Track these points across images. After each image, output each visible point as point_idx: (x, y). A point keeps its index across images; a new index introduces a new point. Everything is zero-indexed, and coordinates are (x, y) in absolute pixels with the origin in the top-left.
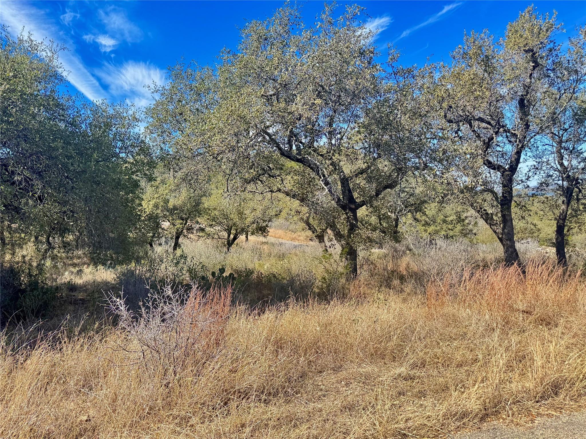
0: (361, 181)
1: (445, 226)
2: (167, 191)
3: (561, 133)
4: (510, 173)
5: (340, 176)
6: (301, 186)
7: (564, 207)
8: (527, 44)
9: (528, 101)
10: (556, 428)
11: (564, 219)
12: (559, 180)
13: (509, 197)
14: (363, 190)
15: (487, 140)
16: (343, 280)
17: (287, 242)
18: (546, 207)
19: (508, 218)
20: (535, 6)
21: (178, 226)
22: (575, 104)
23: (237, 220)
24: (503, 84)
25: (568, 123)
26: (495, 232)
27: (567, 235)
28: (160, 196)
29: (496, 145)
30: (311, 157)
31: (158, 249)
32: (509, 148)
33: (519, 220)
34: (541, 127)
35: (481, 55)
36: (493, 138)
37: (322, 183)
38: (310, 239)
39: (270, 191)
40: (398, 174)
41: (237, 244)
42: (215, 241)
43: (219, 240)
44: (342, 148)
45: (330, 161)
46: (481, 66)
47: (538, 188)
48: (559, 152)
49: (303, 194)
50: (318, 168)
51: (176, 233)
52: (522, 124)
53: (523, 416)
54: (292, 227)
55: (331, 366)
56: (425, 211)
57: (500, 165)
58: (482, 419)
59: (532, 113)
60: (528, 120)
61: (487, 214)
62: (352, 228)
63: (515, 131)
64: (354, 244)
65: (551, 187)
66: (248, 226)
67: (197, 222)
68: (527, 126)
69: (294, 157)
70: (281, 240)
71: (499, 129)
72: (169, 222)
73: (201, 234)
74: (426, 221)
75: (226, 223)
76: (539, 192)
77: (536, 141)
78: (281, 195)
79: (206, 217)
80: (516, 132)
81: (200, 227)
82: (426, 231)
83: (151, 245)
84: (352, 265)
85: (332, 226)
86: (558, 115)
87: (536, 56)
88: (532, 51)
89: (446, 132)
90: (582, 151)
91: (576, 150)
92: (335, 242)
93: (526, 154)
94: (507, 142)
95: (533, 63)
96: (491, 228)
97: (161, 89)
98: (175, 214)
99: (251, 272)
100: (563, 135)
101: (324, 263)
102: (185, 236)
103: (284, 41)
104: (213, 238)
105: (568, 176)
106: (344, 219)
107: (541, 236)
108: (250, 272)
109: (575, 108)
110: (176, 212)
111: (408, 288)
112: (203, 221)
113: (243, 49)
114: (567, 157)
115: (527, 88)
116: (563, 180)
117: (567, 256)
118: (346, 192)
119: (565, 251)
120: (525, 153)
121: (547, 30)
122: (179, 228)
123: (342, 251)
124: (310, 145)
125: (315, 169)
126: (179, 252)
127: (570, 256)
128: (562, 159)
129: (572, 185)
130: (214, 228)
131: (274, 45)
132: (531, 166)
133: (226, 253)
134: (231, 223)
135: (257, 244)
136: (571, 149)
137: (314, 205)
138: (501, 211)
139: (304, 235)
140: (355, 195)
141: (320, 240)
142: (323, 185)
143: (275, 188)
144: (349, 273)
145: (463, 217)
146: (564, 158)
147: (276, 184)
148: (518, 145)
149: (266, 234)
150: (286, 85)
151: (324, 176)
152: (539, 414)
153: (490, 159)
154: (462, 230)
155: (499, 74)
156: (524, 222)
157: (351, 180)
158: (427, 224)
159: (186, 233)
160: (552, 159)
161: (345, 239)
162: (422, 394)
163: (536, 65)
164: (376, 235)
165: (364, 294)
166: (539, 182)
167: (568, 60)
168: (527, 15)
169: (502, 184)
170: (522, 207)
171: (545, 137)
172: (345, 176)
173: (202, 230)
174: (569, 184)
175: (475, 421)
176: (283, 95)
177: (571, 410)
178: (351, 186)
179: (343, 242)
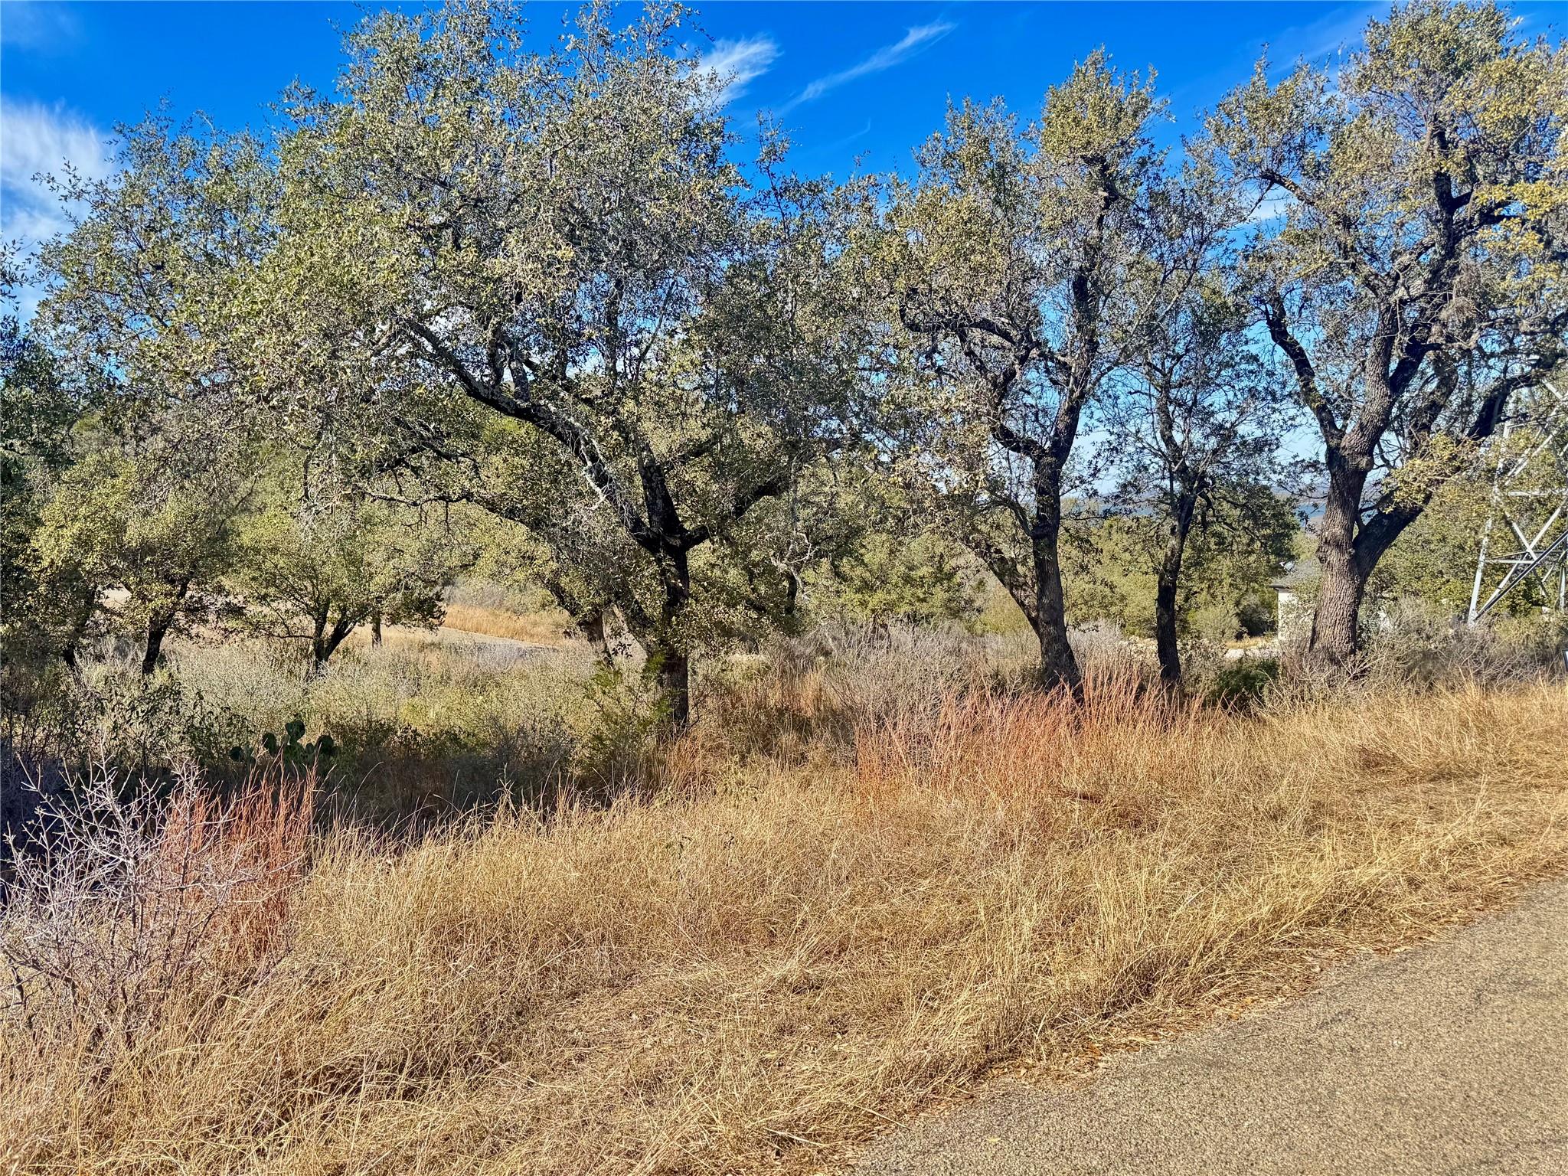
0: (696, 475)
1: (908, 592)
2: (117, 497)
3: (1168, 364)
4: (1054, 459)
5: (640, 462)
6: (532, 485)
7: (1174, 542)
8: (1089, 143)
9: (1094, 284)
10: (1144, 1076)
11: (1175, 572)
12: (1163, 478)
13: (1052, 520)
14: (704, 499)
15: (1001, 379)
16: (651, 741)
17: (499, 641)
18: (1135, 543)
19: (1050, 569)
20: (1108, 51)
21: (159, 602)
22: (1197, 295)
23: (345, 581)
24: (1036, 240)
25: (1182, 342)
26: (1021, 604)
27: (1185, 610)
28: (95, 513)
29: (1022, 389)
30: (556, 406)
31: (93, 673)
32: (1053, 400)
33: (1076, 574)
34: (1124, 350)
35: (987, 163)
36: (1014, 374)
37: (588, 477)
38: (566, 632)
39: (441, 498)
40: (791, 458)
41: (347, 651)
42: (278, 644)
43: (288, 640)
44: (644, 384)
45: (611, 419)
46: (987, 189)
47: (1117, 497)
48: (1163, 410)
49: (537, 507)
50: (576, 435)
51: (151, 621)
52: (1081, 340)
53: (1073, 1053)
54: (513, 598)
55: (605, 976)
56: (862, 555)
57: (1032, 441)
58: (978, 1074)
59: (1105, 314)
60: (1093, 331)
61: (1003, 559)
62: (675, 599)
63: (1064, 356)
64: (679, 642)
65: (1146, 495)
66: (379, 599)
67: (220, 590)
68: (1093, 346)
69: (508, 404)
70: (479, 638)
71: (1028, 351)
72: (129, 589)
73: (232, 624)
74: (864, 581)
75: (310, 589)
76: (1121, 506)
77: (1112, 383)
78: (475, 511)
79: (247, 573)
80: (1067, 359)
81: (228, 604)
82: (863, 604)
83: (70, 659)
84: (674, 697)
85: (621, 594)
86: (1161, 321)
87: (1110, 175)
88: (1103, 160)
89: (907, 354)
90: (1212, 408)
91: (1200, 407)
92: (628, 638)
93: (1092, 413)
94: (1047, 383)
95: (1105, 191)
96: (1012, 594)
97: (91, 188)
98: (147, 564)
99: (387, 730)
100: (1171, 369)
101: (599, 695)
102: (180, 631)
103: (474, 80)
104: (270, 635)
105: (1184, 469)
106: (653, 576)
107: (1126, 613)
108: (379, 732)
109: (1199, 305)
110: (148, 559)
111: (816, 750)
112: (236, 586)
113: (353, 92)
114: (1182, 423)
115: (1093, 250)
116: (1172, 479)
117: (1182, 659)
118: (656, 504)
119: (1178, 648)
120: (1088, 412)
121: (1135, 114)
122: (162, 608)
123: (648, 660)
124: (556, 372)
125: (569, 437)
126: (159, 678)
127: (1189, 660)
128: (1171, 427)
129: (1191, 490)
130: (274, 605)
131: (444, 88)
132: (1102, 444)
133: (308, 678)
134: (324, 589)
135: (409, 649)
136: (1190, 403)
137: (569, 540)
138: (1035, 553)
139: (550, 620)
140: (683, 511)
141: (591, 634)
142: (592, 484)
143: (455, 491)
144: (666, 720)
145: (947, 568)
146: (1175, 426)
147: (460, 478)
148: (1072, 392)
149: (436, 622)
150: (479, 200)
151: (594, 459)
152: (1108, 1047)
153: (1011, 425)
154: (949, 600)
155: (1029, 214)
156: (1087, 578)
157: (669, 470)
158: (866, 587)
159: (183, 622)
160: (1148, 428)
161: (656, 630)
162: (838, 1026)
163: (1113, 197)
164: (738, 617)
165: (705, 773)
166: (1121, 482)
167: (1182, 191)
168: (1091, 71)
169: (1036, 486)
170: (1083, 542)
171: (1134, 373)
172: (653, 460)
173: (236, 611)
174: (1185, 488)
175: (961, 1080)
176: (471, 228)
177: (1180, 1026)
178: (671, 486)
179: (651, 638)
